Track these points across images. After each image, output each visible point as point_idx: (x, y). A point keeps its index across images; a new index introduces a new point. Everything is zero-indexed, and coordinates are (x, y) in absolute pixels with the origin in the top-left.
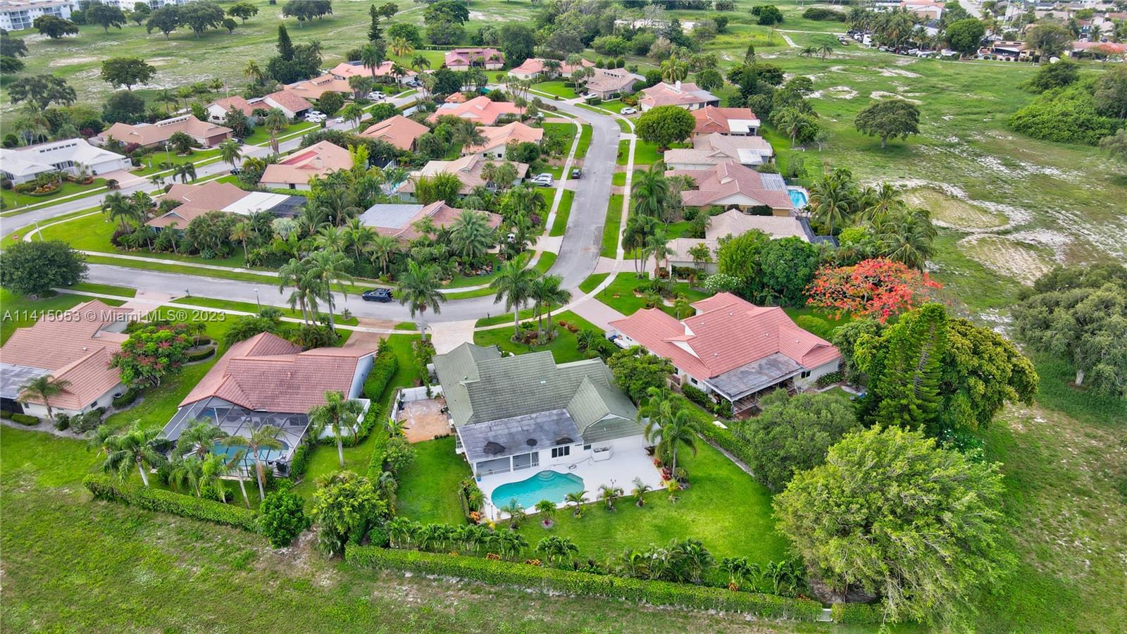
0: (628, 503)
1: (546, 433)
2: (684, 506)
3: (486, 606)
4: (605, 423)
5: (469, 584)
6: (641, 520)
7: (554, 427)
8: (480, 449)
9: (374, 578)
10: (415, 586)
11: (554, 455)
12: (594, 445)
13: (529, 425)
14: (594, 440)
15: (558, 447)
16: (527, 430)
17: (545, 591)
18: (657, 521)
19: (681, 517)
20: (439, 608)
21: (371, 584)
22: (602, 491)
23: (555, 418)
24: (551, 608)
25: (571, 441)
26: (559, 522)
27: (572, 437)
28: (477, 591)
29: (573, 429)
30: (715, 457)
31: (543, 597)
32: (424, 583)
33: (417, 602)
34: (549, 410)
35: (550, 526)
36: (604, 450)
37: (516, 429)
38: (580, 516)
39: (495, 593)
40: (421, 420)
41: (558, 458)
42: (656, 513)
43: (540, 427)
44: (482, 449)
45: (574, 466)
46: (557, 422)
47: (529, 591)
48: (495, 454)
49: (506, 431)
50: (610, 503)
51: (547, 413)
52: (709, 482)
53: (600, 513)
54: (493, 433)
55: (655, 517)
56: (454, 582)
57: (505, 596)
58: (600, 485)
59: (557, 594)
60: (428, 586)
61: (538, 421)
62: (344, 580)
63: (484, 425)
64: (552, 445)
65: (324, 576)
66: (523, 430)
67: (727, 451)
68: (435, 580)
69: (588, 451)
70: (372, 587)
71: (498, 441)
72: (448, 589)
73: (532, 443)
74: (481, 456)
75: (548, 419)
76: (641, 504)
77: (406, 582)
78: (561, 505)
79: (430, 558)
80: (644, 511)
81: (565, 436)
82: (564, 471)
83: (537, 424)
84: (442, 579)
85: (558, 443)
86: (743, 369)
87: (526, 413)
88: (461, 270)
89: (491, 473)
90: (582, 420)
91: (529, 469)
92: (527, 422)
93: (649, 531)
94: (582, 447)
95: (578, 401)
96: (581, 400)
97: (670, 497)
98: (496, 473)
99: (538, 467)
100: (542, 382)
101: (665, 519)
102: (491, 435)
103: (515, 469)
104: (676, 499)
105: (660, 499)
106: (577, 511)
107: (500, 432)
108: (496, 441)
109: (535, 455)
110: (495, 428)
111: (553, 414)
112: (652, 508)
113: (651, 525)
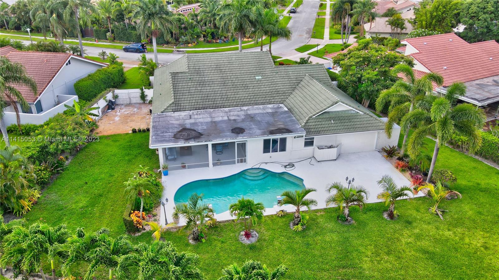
0: (371, 214)
1: (258, 123)
4: (331, 115)
6: (398, 240)
7: (268, 119)
8: (169, 134)
11: (266, 149)
12: (318, 140)
13: (238, 116)
14: (318, 133)
15: (272, 137)
16: (235, 120)
18: (425, 244)
19: (462, 239)
22: (334, 192)
23: (270, 111)
25: (289, 131)
26: (267, 235)
27: (290, 128)
29: (292, 121)
30: (473, 164)
34: (263, 104)
35: (253, 240)
36: (331, 147)
37: (220, 119)
38: (300, 227)
41: (271, 154)
42: (417, 231)
43: (251, 118)
44: (173, 134)
45: (292, 165)
46: (273, 114)
48: (187, 139)
49: (209, 120)
50: (347, 211)
51: (261, 106)
52: (481, 194)
53: (331, 225)
54: (192, 121)
55: (418, 237)
58: (331, 183)
61: (249, 112)
63: (183, 114)
64: (264, 134)
66: (229, 120)
67: (486, 158)
69: (310, 148)
71: (196, 128)
73: (238, 131)
74: (168, 141)
75: (261, 111)
76: (391, 216)
78: (271, 210)
80: (398, 226)
81: (282, 126)
82: (278, 169)
83: (247, 115)
85: (272, 133)
86: (477, 82)
87: (237, 106)
88: (205, 40)
89: (184, 167)
90: (303, 112)
91: (234, 163)
92: (236, 113)
93: (417, 259)
94: (302, 141)
95: (298, 97)
96: (302, 96)
97: (434, 209)
98: (190, 167)
99: (245, 161)
100: (257, 78)
101: (437, 241)
102: (188, 123)
103: (214, 165)
104: (443, 212)
105: (418, 211)
106: (296, 219)
107: (200, 120)
108: (192, 128)
109: (243, 146)
110: (196, 116)
111: (268, 108)
112: (409, 223)
113: (416, 251)
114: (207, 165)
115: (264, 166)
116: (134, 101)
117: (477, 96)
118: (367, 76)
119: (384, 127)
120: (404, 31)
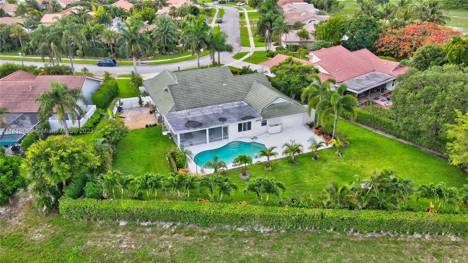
0: (305, 158)
1: (233, 114)
2: (349, 158)
3: (201, 246)
4: (275, 106)
5: (182, 227)
6: (321, 169)
7: (238, 111)
8: (182, 125)
9: (88, 229)
10: (129, 233)
11: (240, 130)
12: (269, 121)
13: (218, 110)
14: (269, 117)
15: (243, 122)
16: (217, 113)
17: (256, 229)
18: (334, 169)
19: (351, 165)
20: (154, 252)
21: (85, 234)
22: (285, 148)
23: (237, 106)
24: (266, 244)
25: (253, 117)
26: (254, 174)
27: (253, 115)
28: (191, 233)
29: (252, 111)
30: (356, 128)
31: (255, 234)
32: (138, 230)
33: (132, 249)
34: (231, 102)
35: (247, 177)
36: (277, 125)
37: (208, 113)
38: (270, 168)
39: (209, 234)
40: (135, 118)
41: (243, 132)
42: (329, 164)
43: (227, 111)
44: (184, 125)
45: (256, 138)
46: (240, 108)
47: (241, 229)
48: (195, 127)
49: (202, 114)
50: (293, 158)
51: (230, 103)
52: (360, 143)
53: (286, 166)
54: (191, 116)
55: (330, 166)
56: (168, 226)
57: (218, 236)
58: (283, 143)
59: (268, 230)
60: (142, 232)
61: (225, 108)
62: (57, 233)
63: (183, 112)
64: (239, 120)
65: (37, 231)
66: (214, 114)
67: (363, 124)
68: (148, 226)
69: (265, 127)
70: (86, 237)
71: (196, 120)
72: (162, 233)
73: (223, 120)
74: (184, 129)
75: (231, 107)
76: (316, 158)
77: (120, 231)
79: (142, 205)
80: (320, 163)
81: (248, 115)
82: (249, 141)
83: (224, 110)
84: (156, 225)
85: (243, 119)
86: (357, 78)
87: (215, 104)
88: (160, 52)
89: (191, 145)
90: (258, 105)
91: (221, 139)
92: (216, 109)
93: (330, 176)
94: (260, 123)
95: (252, 96)
96: (255, 95)
97: (337, 153)
98: (195, 144)
99: (228, 138)
100: (224, 85)
101: (339, 167)
102: (190, 117)
103: (210, 141)
104: (341, 153)
105: (329, 154)
106: (267, 164)
107: (197, 115)
108: (194, 120)
109: (226, 129)
110: (192, 113)
111: (235, 104)
112: (325, 160)
113: (330, 172)
114: (206, 142)
115: (239, 140)
116: (134, 106)
117: (357, 88)
118: (294, 80)
119: (306, 110)
120: (309, 40)
